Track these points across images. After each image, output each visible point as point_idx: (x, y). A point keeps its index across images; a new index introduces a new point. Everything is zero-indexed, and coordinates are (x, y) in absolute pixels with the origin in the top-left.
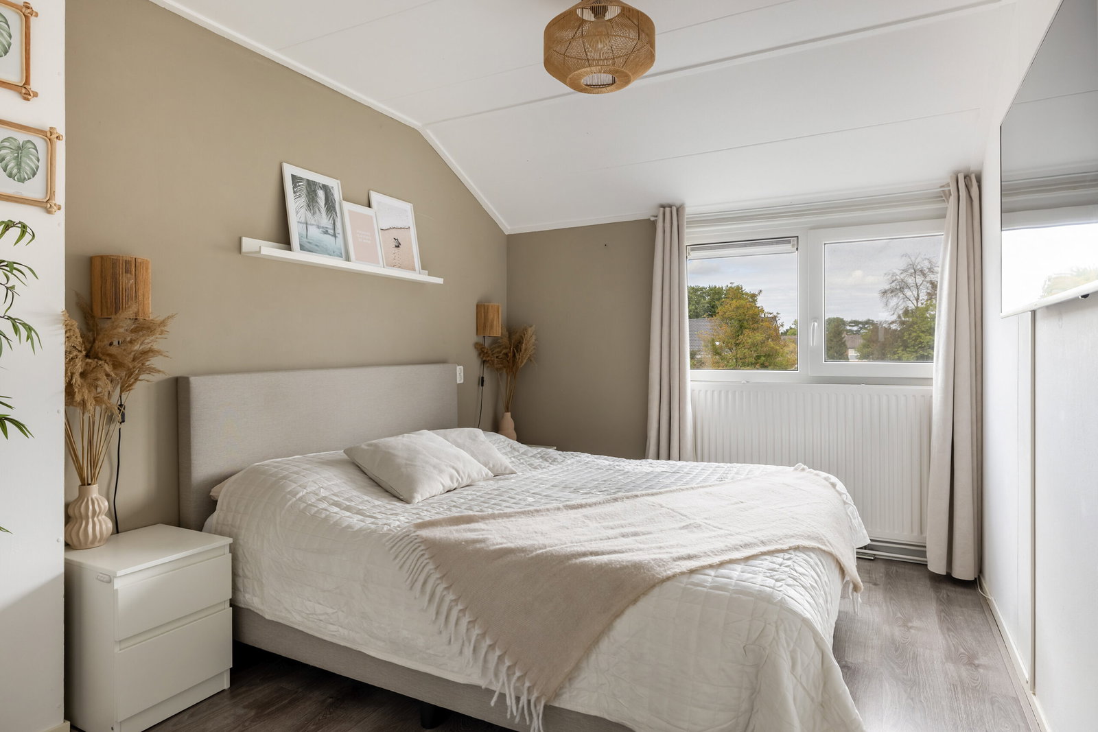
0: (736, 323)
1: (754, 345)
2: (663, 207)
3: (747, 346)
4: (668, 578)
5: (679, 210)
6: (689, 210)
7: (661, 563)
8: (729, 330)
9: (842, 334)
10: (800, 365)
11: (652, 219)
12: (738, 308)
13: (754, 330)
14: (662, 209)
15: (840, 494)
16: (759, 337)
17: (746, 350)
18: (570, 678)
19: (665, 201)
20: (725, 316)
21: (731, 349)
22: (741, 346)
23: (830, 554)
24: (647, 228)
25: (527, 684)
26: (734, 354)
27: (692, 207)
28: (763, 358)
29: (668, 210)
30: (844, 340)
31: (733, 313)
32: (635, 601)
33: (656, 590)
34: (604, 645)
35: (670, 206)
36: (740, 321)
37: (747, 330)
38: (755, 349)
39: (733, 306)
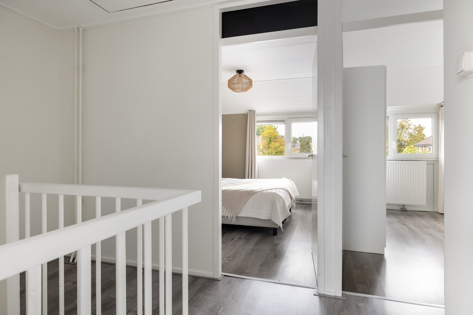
0: (268, 139)
1: (276, 148)
2: (250, 111)
3: (273, 148)
4: (258, 192)
5: (254, 112)
6: (257, 112)
7: (257, 190)
8: (266, 142)
9: (310, 143)
10: (285, 153)
11: (247, 114)
12: (269, 133)
13: (275, 142)
14: (249, 111)
15: (292, 183)
16: (277, 145)
17: (272, 150)
18: (240, 211)
19: (250, 109)
20: (264, 136)
21: (266, 149)
22: (270, 148)
23: (287, 191)
24: (245, 116)
25: (232, 213)
26: (268, 151)
27: (258, 111)
28: (278, 153)
29: (251, 112)
30: (310, 146)
31: (267, 135)
32: (252, 195)
33: (256, 193)
34: (247, 203)
35: (252, 111)
36: (270, 138)
37: (273, 142)
38: (276, 149)
39: (267, 132)
